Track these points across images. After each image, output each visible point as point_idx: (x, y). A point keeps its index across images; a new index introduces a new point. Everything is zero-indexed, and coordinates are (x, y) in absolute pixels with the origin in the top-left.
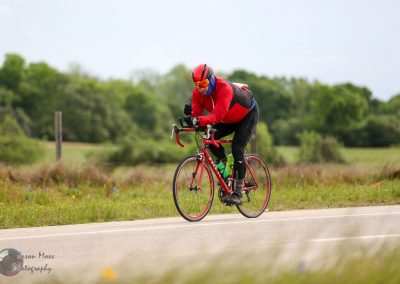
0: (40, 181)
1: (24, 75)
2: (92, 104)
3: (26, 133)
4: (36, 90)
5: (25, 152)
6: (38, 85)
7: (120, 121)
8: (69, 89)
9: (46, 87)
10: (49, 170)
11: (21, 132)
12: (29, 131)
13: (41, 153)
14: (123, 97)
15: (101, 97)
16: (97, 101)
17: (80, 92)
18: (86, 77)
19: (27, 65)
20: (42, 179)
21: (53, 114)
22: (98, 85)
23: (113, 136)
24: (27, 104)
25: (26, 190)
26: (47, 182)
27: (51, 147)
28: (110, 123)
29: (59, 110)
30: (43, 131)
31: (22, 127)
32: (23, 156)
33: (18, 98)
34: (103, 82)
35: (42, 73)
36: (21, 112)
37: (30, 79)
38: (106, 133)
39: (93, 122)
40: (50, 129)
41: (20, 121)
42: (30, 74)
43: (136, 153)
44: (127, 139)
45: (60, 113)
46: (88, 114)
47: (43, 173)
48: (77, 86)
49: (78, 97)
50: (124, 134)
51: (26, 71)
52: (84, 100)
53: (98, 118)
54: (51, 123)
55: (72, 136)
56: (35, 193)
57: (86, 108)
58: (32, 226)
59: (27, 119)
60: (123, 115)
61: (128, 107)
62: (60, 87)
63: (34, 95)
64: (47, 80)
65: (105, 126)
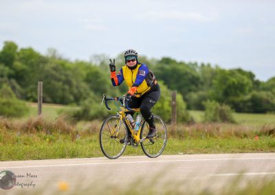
0: (27, 129)
1: (17, 57)
2: (63, 78)
3: (17, 97)
4: (24, 67)
5: (16, 109)
6: (26, 64)
7: (82, 90)
8: (48, 67)
9: (32, 65)
10: (33, 122)
11: (14, 95)
12: (19, 95)
13: (27, 110)
14: (84, 73)
15: (69, 73)
16: (66, 76)
17: (55, 69)
18: (60, 59)
19: (19, 50)
20: (27, 128)
21: (37, 84)
22: (67, 65)
23: (77, 100)
24: (18, 77)
25: (16, 135)
26: (31, 130)
27: (35, 106)
28: (75, 91)
29: (41, 81)
30: (29, 95)
31: (15, 92)
32: (15, 112)
33: (12, 72)
34: (71, 63)
35: (29, 55)
36: (14, 81)
37: (21, 60)
38: (72, 98)
39: (63, 90)
40: (34, 94)
41: (13, 88)
42: (21, 56)
43: (92, 112)
44: (86, 102)
45: (42, 83)
46: (60, 84)
47: (29, 124)
48: (53, 65)
49: (54, 73)
50: (85, 98)
51: (18, 54)
52: (57, 75)
53: (67, 87)
54: (35, 90)
55: (49, 99)
56: (22, 137)
57: (59, 80)
58: (20, 160)
59: (18, 87)
60: (84, 85)
61: (88, 81)
62: (41, 65)
63: (23, 70)
64: (33, 60)
65: (71, 93)
